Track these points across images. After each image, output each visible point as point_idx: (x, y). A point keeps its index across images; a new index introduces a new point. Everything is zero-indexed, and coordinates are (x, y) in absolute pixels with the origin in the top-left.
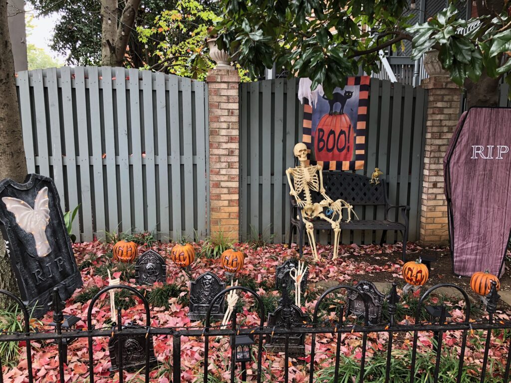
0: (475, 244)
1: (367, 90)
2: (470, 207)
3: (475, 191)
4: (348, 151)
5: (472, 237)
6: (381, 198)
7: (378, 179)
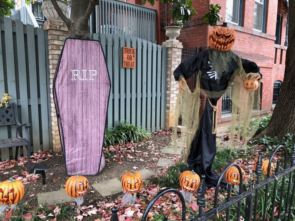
0: (81, 148)
2: (75, 120)
3: (77, 106)
5: (78, 144)
6: (11, 119)
7: (7, 102)
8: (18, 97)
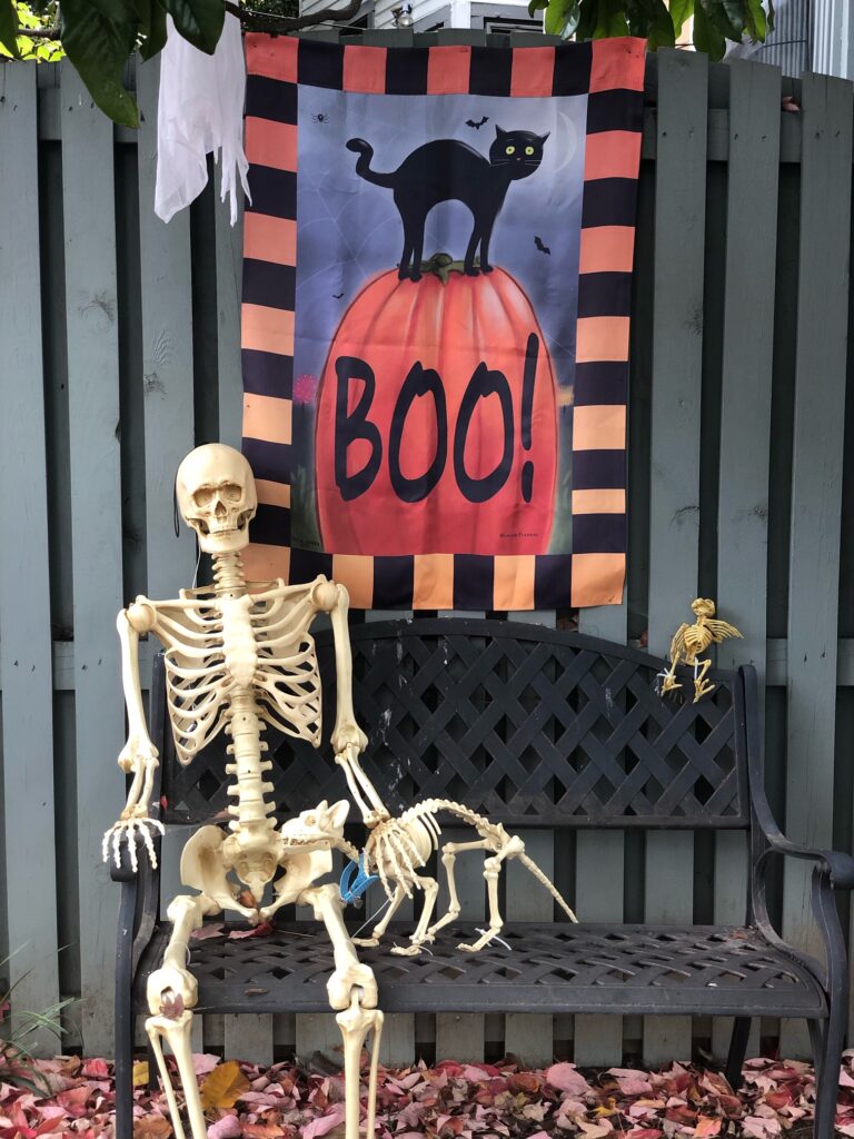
1: (635, 125)
4: (527, 492)
6: (725, 783)
7: (707, 663)
8: (777, 627)
